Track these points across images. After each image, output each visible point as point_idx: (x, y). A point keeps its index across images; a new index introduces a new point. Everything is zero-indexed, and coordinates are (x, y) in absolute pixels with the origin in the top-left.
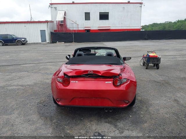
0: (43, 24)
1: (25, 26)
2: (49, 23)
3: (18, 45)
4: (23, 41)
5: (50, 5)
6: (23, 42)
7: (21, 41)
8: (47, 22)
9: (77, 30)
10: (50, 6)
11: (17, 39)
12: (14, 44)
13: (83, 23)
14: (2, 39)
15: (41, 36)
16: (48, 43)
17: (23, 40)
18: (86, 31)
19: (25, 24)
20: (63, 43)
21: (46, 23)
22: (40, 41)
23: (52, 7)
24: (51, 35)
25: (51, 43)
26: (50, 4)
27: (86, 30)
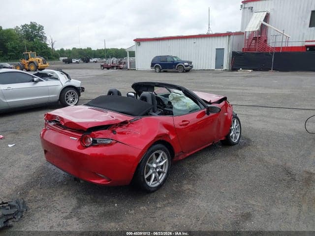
0: (222, 38)
1: (194, 43)
2: (232, 37)
3: (178, 72)
4: (186, 66)
5: (242, 4)
6: (185, 68)
7: (182, 66)
8: (229, 34)
9: (282, 47)
10: (242, 6)
11: (179, 63)
12: (174, 70)
13: (304, 34)
14: (160, 62)
15: (216, 59)
16: (226, 70)
17: (186, 64)
18: (308, 49)
19: (195, 40)
20: (250, 71)
21: (227, 37)
22: (213, 67)
23: (244, 8)
24: (232, 57)
25: (229, 71)
26: (242, 2)
27: (307, 47)
